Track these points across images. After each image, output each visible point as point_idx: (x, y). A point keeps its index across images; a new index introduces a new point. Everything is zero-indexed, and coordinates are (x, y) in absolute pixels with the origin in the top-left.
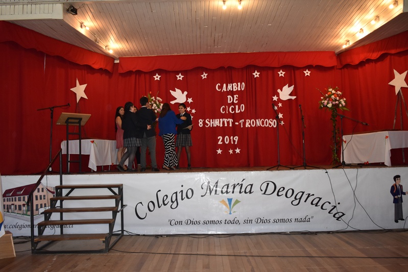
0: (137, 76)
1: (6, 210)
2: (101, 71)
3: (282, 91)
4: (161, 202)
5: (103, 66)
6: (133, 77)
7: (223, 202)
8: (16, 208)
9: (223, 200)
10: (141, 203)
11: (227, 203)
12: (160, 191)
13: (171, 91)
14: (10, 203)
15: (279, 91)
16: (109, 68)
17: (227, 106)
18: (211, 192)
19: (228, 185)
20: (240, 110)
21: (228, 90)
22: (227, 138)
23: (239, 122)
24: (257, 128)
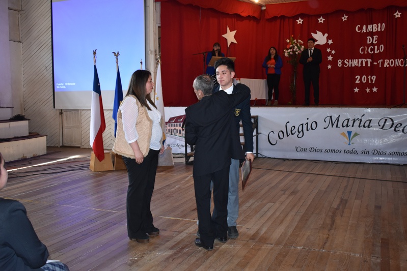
0: (282, 21)
1: (170, 133)
2: (249, 17)
4: (289, 132)
5: (251, 14)
6: (278, 22)
7: (343, 134)
8: (177, 132)
9: (343, 132)
10: (273, 132)
12: (289, 122)
13: (312, 34)
14: (173, 128)
16: (256, 15)
17: (366, 47)
18: (332, 125)
19: (348, 120)
20: (379, 51)
21: (368, 31)
22: (364, 78)
23: (377, 62)
24: (396, 68)
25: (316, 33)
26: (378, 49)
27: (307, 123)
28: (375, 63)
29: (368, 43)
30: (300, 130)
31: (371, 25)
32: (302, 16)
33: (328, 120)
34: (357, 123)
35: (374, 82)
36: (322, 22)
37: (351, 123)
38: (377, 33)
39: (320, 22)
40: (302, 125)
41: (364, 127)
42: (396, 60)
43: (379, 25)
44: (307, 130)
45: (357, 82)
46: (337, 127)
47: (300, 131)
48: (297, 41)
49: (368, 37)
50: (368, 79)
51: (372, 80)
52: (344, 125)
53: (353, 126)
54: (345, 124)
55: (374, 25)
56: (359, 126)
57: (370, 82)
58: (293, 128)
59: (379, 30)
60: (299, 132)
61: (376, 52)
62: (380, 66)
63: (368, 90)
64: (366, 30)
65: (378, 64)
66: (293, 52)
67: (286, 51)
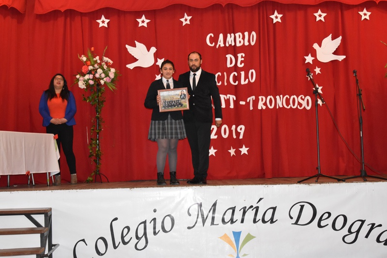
0: (68, 19)
2: (4, 10)
3: (320, 46)
4: (118, 239)
5: (8, 2)
6: (61, 21)
7: (225, 237)
9: (225, 234)
10: (83, 240)
11: (233, 239)
12: (116, 219)
13: (127, 46)
15: (316, 46)
16: (18, 6)
17: (225, 73)
18: (204, 221)
19: (233, 209)
20: (247, 80)
21: (227, 45)
22: (225, 129)
23: (246, 101)
24: (278, 111)
25: (134, 46)
26: (246, 77)
27: (154, 219)
28: (242, 103)
29: (229, 65)
30: (141, 233)
31: (232, 35)
32: (107, 12)
33: (194, 210)
34: (250, 214)
35: (241, 137)
36: (145, 25)
37: (238, 216)
38: (243, 49)
39: (140, 25)
40: (145, 222)
41: (264, 221)
42: (278, 97)
43: (246, 34)
44: (155, 233)
45: (213, 136)
46: (212, 223)
47: (140, 236)
48: (101, 59)
49: (229, 56)
50: (231, 131)
51: (238, 134)
52: (226, 220)
53: (242, 221)
54: (228, 217)
55: (237, 35)
56: (255, 221)
57: (235, 137)
58: (126, 230)
59: (247, 44)
60: (137, 237)
61: (243, 82)
62: (251, 108)
63: (232, 152)
64: (225, 42)
65: (248, 104)
66: (94, 79)
67: (81, 78)
